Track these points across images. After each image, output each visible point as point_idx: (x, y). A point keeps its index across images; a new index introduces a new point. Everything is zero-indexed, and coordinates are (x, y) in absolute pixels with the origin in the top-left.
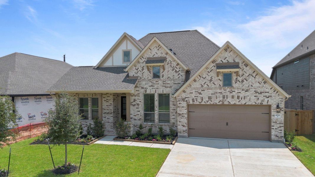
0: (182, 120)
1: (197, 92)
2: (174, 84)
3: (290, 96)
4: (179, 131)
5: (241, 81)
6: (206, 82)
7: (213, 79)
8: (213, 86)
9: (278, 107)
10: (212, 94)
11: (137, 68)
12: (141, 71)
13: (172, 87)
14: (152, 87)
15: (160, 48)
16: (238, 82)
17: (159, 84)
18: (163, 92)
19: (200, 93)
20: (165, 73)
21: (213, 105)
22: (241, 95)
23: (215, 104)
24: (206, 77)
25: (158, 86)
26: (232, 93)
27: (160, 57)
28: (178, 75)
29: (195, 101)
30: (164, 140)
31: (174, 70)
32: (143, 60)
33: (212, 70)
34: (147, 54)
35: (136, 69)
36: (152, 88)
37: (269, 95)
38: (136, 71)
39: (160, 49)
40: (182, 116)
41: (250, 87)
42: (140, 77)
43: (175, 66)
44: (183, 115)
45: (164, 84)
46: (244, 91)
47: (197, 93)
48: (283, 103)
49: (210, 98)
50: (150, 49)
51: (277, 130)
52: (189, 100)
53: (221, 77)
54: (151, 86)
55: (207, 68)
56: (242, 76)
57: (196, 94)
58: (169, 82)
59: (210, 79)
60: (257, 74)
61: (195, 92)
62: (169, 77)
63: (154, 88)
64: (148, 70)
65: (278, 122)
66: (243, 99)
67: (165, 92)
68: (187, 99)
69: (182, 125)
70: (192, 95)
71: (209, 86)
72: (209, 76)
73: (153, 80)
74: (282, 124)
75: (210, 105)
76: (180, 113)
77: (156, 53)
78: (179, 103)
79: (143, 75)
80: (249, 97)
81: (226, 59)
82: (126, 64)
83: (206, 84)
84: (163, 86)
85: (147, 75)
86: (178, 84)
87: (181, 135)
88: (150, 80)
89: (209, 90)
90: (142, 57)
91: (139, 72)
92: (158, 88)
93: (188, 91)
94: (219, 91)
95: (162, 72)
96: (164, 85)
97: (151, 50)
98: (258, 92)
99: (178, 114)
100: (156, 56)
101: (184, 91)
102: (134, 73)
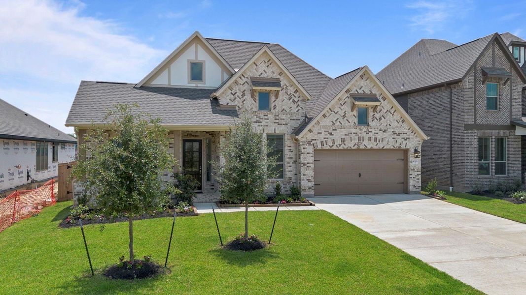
0: (307, 172)
1: (327, 131)
2: (291, 120)
3: (429, 138)
4: (303, 189)
5: (378, 118)
6: (338, 119)
7: (346, 115)
8: (347, 124)
9: (416, 151)
10: (345, 135)
11: (233, 92)
12: (241, 97)
13: (289, 124)
14: (258, 124)
15: (270, 64)
16: (375, 120)
17: (268, 119)
18: (275, 132)
19: (331, 134)
20: (278, 103)
21: (347, 150)
22: (379, 137)
23: (349, 148)
24: (338, 112)
25: (267, 122)
26: (368, 133)
27: (270, 77)
28: (297, 107)
29: (325, 145)
30: (296, 201)
31: (292, 100)
32: (245, 80)
33: (346, 102)
34: (250, 72)
35: (231, 93)
36: (259, 126)
37: (407, 137)
38: (232, 96)
39: (271, 66)
40: (307, 167)
41: (388, 126)
42: (238, 107)
43: (292, 93)
44: (308, 165)
45: (276, 119)
46: (382, 132)
47: (327, 133)
48: (420, 146)
49: (343, 140)
50: (254, 63)
51: (415, 179)
52: (316, 143)
53: (355, 113)
54: (256, 122)
55: (340, 99)
56: (379, 112)
57: (326, 135)
58: (284, 117)
59: (343, 114)
60: (395, 111)
61: (325, 131)
62: (284, 109)
63: (262, 126)
64: (252, 97)
65: (416, 170)
66: (381, 142)
67: (277, 132)
68: (313, 142)
69: (307, 180)
70: (321, 136)
71: (341, 124)
72: (341, 109)
73: (259, 112)
74: (419, 171)
75: (344, 150)
76: (305, 162)
77: (264, 71)
78: (304, 148)
79: (244, 104)
80: (387, 139)
81: (362, 89)
82: (194, 85)
83: (338, 121)
84: (275, 123)
85: (251, 104)
86: (296, 120)
87: (306, 193)
88: (255, 112)
89: (342, 130)
90: (243, 75)
91: (238, 99)
92: (267, 126)
93: (315, 130)
94: (354, 131)
95: (274, 102)
96: (277, 121)
97: (257, 66)
98: (396, 133)
99: (302, 163)
100: (264, 75)
101: (310, 131)
102: (228, 100)
